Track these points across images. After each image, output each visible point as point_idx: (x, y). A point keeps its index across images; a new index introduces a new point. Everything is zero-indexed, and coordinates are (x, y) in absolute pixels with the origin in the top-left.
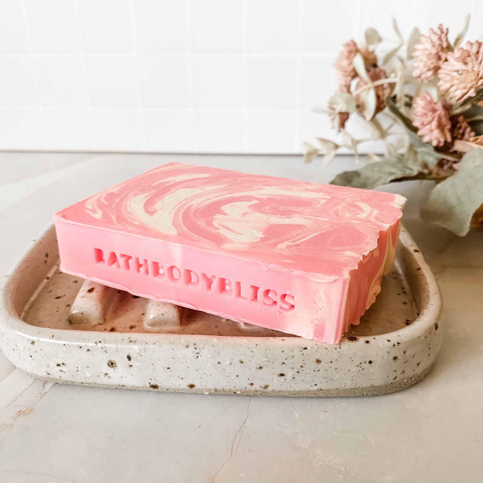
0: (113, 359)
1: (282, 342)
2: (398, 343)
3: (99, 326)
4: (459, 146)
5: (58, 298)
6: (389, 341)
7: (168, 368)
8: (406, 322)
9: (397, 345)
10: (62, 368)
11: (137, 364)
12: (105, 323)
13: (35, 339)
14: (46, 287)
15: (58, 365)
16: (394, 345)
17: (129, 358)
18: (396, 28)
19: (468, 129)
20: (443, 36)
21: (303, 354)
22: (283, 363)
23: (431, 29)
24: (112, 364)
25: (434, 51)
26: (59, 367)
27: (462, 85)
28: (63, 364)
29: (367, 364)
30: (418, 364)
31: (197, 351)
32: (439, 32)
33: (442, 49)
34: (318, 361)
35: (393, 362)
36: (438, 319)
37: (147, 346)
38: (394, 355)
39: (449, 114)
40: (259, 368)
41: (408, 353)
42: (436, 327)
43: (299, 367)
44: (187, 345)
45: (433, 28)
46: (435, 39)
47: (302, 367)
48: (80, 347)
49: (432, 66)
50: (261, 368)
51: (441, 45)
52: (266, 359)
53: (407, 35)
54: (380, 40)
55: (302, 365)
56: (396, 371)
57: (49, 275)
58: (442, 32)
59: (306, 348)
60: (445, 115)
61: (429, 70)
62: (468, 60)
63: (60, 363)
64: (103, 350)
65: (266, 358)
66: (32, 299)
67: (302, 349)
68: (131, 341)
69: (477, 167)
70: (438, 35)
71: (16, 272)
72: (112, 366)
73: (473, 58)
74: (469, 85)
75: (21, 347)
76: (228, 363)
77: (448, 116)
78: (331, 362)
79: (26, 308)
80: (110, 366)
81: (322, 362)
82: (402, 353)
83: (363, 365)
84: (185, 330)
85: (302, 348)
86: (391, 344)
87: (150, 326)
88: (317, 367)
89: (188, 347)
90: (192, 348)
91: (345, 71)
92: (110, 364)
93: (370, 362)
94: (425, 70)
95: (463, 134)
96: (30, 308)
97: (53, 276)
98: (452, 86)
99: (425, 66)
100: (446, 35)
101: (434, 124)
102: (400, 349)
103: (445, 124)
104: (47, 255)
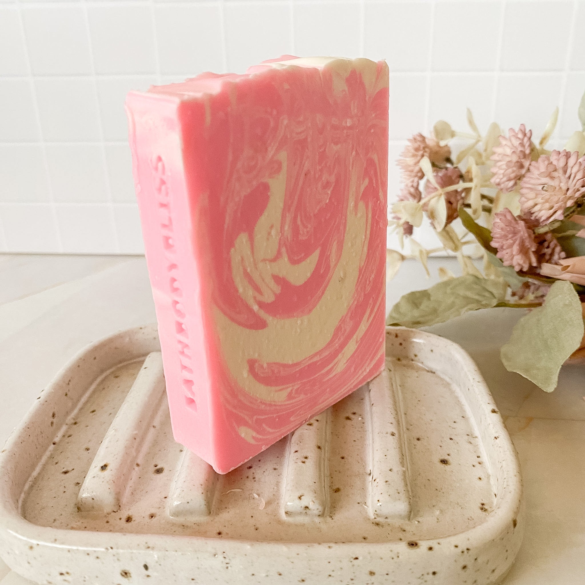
0: (127, 569)
1: (328, 550)
2: (468, 549)
3: (113, 514)
4: (546, 269)
5: (66, 473)
6: (456, 546)
7: (193, 579)
8: (481, 506)
9: (466, 551)
10: (67, 577)
11: (155, 574)
12: (120, 510)
13: (34, 542)
14: (51, 457)
15: (62, 574)
16: (463, 552)
17: (146, 567)
18: (471, 122)
19: (558, 249)
20: (526, 139)
21: (353, 565)
22: (330, 576)
23: (512, 129)
24: (125, 574)
25: (515, 159)
26: (62, 576)
27: (547, 205)
28: (68, 573)
29: (431, 576)
30: (493, 571)
31: (227, 561)
32: (520, 136)
33: (525, 156)
34: (372, 573)
35: (462, 572)
36: (516, 513)
37: (167, 553)
38: (463, 564)
39: (534, 233)
40: (301, 581)
41: (479, 560)
42: (515, 525)
43: (349, 580)
44: (215, 554)
45: (513, 128)
46: (516, 143)
47: (352, 580)
48: (88, 554)
49: (513, 175)
50: (303, 581)
51: (523, 152)
52: (309, 571)
53: (484, 131)
54: (453, 135)
55: (353, 578)
56: (465, 582)
57: (56, 440)
58: (525, 135)
59: (357, 558)
60: (530, 236)
61: (509, 180)
62: (555, 174)
63: (64, 571)
64: (115, 558)
65: (310, 569)
66: (35, 474)
67: (352, 560)
68: (149, 547)
69: (565, 305)
70: (519, 138)
71: (16, 444)
72: (125, 576)
73: (561, 171)
74: (556, 207)
75: (17, 552)
76: (264, 575)
77: (533, 236)
78: (387, 574)
79: (26, 487)
80: (123, 576)
81: (376, 573)
82: (473, 561)
83: (427, 577)
84: (215, 521)
85: (352, 557)
86: (459, 550)
87: (172, 516)
88: (371, 580)
89: (216, 556)
90: (220, 557)
91: (412, 171)
92: (124, 574)
93: (434, 573)
94: (505, 179)
95: (552, 254)
96: (31, 487)
97: (61, 441)
98: (536, 205)
99: (504, 175)
100: (530, 138)
101: (516, 248)
102: (470, 556)
103: (529, 246)
104: (54, 415)
